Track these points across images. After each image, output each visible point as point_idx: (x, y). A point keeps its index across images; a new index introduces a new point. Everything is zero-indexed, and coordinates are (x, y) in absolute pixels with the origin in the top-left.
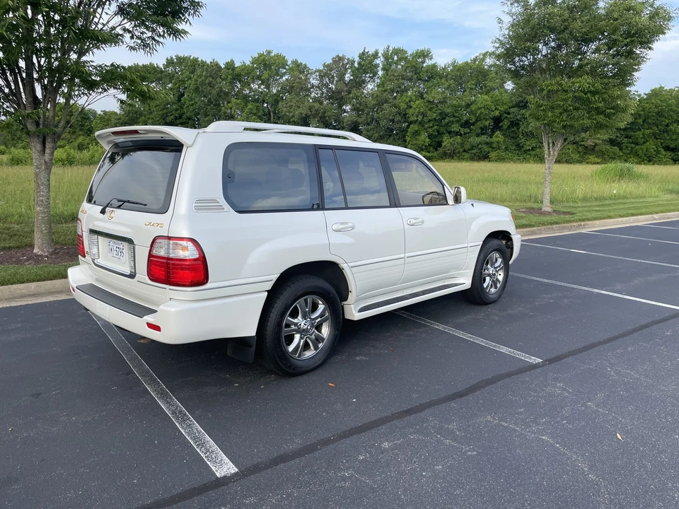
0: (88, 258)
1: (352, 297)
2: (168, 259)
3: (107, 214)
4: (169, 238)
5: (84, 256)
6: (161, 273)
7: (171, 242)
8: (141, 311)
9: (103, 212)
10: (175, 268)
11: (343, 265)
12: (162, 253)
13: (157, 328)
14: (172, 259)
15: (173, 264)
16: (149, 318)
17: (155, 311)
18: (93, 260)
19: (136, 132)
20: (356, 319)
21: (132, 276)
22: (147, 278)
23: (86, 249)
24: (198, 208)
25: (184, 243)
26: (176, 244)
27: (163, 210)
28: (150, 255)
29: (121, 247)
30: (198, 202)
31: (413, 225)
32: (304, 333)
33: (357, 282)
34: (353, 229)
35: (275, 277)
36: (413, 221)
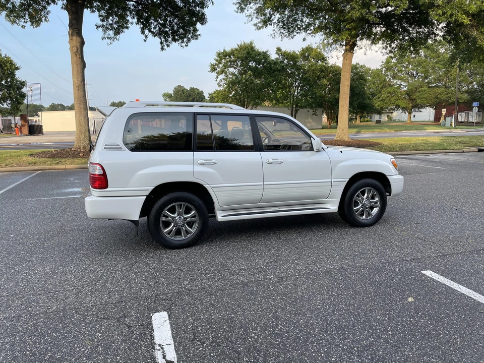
1: (216, 207)
14: (92, 174)
24: (105, 148)
25: (95, 166)
30: (106, 145)
31: (271, 163)
32: (176, 224)
33: (218, 197)
34: (214, 164)
35: (151, 188)
36: (271, 161)
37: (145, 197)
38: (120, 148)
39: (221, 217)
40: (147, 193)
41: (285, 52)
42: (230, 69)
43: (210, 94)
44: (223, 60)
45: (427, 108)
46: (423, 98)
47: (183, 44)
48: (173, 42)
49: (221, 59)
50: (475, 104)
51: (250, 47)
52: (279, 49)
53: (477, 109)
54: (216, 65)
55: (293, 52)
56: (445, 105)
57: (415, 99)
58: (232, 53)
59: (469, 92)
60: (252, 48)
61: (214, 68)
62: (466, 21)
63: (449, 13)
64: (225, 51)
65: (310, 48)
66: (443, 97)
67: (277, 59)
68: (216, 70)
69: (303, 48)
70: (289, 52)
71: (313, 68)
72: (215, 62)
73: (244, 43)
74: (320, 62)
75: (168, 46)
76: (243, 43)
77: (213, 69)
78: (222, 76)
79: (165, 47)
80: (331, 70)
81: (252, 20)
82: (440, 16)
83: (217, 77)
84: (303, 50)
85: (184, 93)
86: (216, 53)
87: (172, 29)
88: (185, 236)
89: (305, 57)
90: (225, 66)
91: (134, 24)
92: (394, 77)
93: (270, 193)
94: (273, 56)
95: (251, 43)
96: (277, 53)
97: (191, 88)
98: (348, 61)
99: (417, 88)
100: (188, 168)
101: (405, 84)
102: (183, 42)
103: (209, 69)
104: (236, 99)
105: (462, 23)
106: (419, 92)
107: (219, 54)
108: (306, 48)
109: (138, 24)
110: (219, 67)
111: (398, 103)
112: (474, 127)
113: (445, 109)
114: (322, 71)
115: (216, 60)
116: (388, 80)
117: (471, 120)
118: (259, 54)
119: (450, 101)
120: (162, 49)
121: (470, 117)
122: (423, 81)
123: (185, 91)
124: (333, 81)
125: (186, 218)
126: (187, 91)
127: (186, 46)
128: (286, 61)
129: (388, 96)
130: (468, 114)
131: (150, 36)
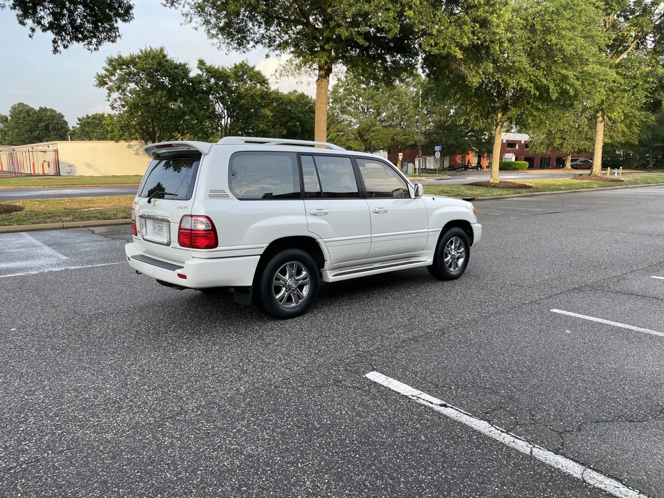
0: (139, 236)
1: (327, 265)
2: (191, 230)
3: (152, 203)
4: (192, 216)
5: (136, 235)
6: (187, 241)
7: (193, 218)
8: (173, 267)
9: (149, 202)
10: (195, 236)
11: (319, 240)
12: (188, 227)
13: (184, 277)
14: (193, 230)
15: (195, 234)
16: (179, 271)
17: (183, 267)
18: (143, 236)
19: (170, 146)
20: (330, 281)
21: (168, 244)
22: (178, 244)
23: (138, 229)
24: (211, 196)
25: (201, 219)
26: (197, 220)
27: (188, 198)
28: (180, 229)
29: (161, 225)
30: (211, 191)
31: (378, 213)
32: (289, 288)
33: (331, 253)
34: (326, 213)
35: (266, 245)
36: (377, 210)
37: (259, 257)
38: (227, 196)
39: (330, 277)
40: (261, 251)
41: (210, 67)
42: (130, 84)
43: (79, 120)
44: (118, 71)
45: (381, 151)
46: (379, 139)
47: (91, 47)
48: (74, 42)
49: (115, 69)
50: (438, 148)
51: (161, 56)
52: (201, 63)
53: (439, 153)
54: (106, 76)
55: (223, 68)
56: (401, 149)
57: (367, 140)
58: (132, 61)
59: (427, 134)
60: (165, 56)
61: (104, 81)
62: (459, 55)
63: (442, 45)
64: (120, 57)
65: (245, 65)
66: (400, 138)
67: (199, 75)
68: (107, 84)
69: (235, 64)
70: (216, 67)
71: (252, 93)
72: (104, 72)
73: (151, 49)
74: (258, 85)
75: (66, 47)
76: (149, 49)
77: (102, 82)
78: (116, 95)
79: (61, 48)
80: (274, 97)
81: (191, 21)
82: (431, 46)
83: (109, 96)
84: (236, 67)
85: (29, 115)
86: (106, 60)
87: (72, 22)
88: (296, 302)
89: (238, 76)
90: (123, 80)
91: (8, 8)
92: (343, 111)
93: (377, 247)
94: (194, 72)
95: (162, 50)
96: (199, 68)
97: (41, 108)
98: (323, 91)
99: (370, 127)
100: (301, 220)
101: (355, 121)
102: (90, 43)
103: (95, 82)
104: (142, 129)
105: (455, 57)
106: (373, 131)
107: (111, 61)
108: (241, 64)
109: (15, 8)
110: (111, 81)
111: (350, 145)
112: (437, 175)
113: (402, 154)
114: (263, 98)
115: (107, 70)
116: (336, 114)
117: (428, 166)
118: (177, 67)
119: (408, 144)
120: (55, 51)
121: (427, 162)
122: (375, 118)
123: (31, 113)
124: (278, 112)
125: (297, 280)
126: (35, 112)
127: (95, 49)
128: (213, 81)
129: (338, 135)
130: (425, 160)
131: (38, 29)
